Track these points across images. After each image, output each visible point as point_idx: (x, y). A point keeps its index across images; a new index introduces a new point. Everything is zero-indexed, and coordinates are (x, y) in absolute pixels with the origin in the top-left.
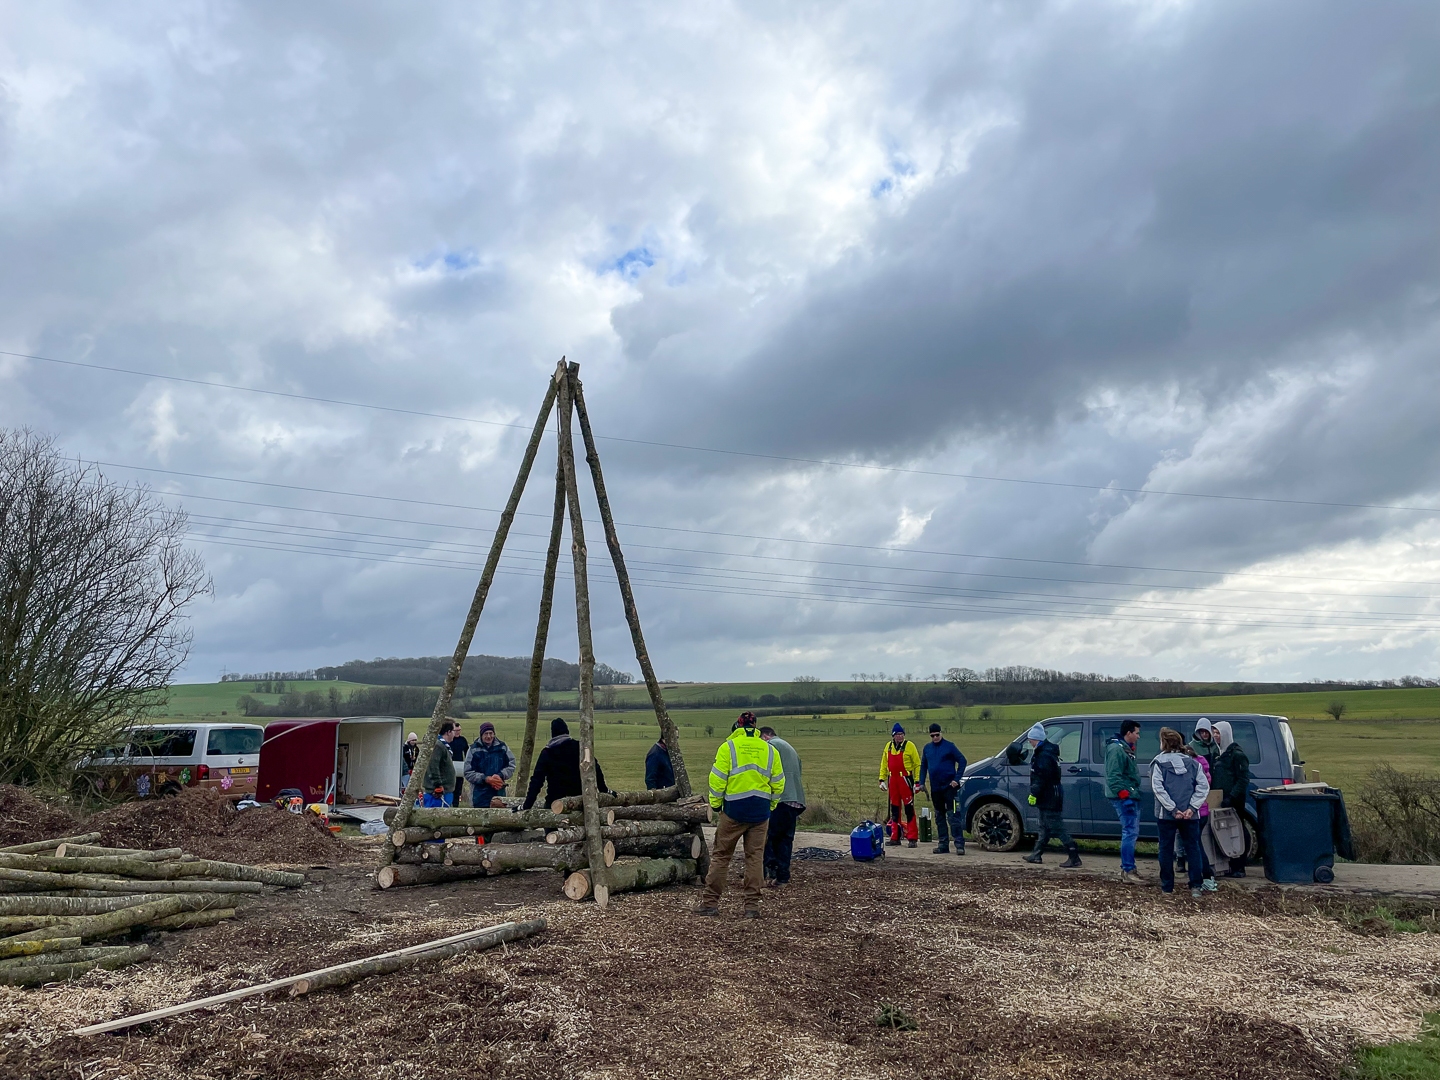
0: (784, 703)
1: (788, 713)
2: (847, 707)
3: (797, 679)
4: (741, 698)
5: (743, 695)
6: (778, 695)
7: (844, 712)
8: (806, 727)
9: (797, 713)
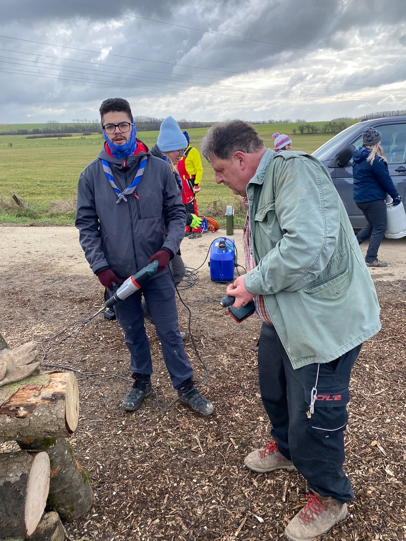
0: (44, 133)
1: (47, 137)
2: (73, 134)
3: (49, 121)
4: (23, 130)
5: (24, 129)
6: (41, 129)
7: (71, 136)
8: (56, 143)
9: (50, 137)
